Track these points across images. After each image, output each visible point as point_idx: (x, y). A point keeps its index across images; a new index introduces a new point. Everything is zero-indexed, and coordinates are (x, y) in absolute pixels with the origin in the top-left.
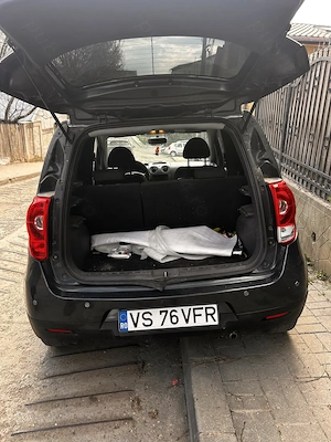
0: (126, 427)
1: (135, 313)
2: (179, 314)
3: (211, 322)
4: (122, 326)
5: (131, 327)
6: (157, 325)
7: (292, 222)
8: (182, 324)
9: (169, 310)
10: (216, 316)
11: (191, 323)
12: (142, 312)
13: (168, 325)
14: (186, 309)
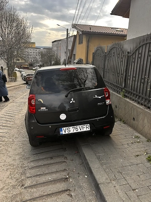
0: (64, 164)
1: (65, 128)
2: (78, 128)
3: (88, 130)
4: (61, 133)
5: (64, 133)
6: (72, 132)
7: (109, 99)
8: (79, 131)
9: (75, 127)
10: (89, 128)
11: (82, 130)
12: (67, 128)
13: (75, 131)
14: (80, 126)
